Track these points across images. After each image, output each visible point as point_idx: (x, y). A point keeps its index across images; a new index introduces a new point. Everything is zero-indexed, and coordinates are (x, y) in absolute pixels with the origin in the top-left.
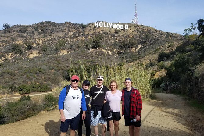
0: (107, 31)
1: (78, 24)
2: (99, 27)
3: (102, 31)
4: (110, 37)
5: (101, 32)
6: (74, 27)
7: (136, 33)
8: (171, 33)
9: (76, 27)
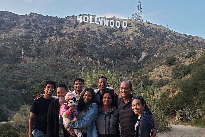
0: (95, 29)
1: (51, 17)
2: (83, 23)
3: (88, 29)
4: (100, 39)
5: (86, 30)
6: (44, 21)
7: (139, 35)
8: (192, 37)
9: (46, 21)
